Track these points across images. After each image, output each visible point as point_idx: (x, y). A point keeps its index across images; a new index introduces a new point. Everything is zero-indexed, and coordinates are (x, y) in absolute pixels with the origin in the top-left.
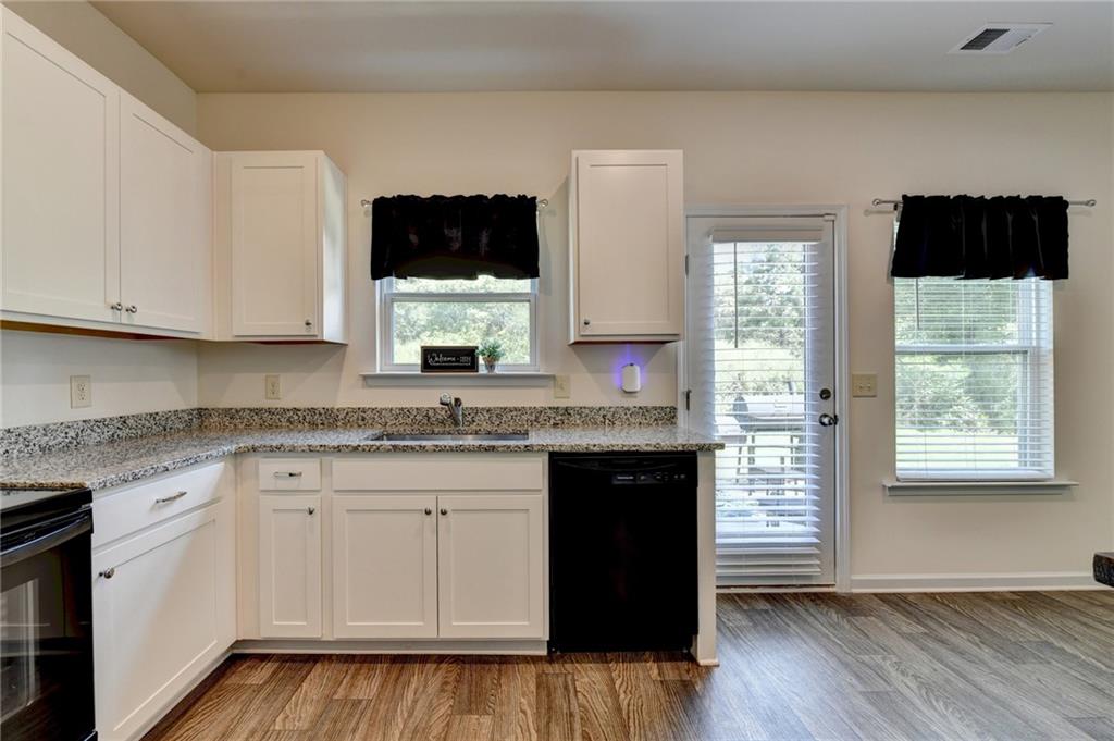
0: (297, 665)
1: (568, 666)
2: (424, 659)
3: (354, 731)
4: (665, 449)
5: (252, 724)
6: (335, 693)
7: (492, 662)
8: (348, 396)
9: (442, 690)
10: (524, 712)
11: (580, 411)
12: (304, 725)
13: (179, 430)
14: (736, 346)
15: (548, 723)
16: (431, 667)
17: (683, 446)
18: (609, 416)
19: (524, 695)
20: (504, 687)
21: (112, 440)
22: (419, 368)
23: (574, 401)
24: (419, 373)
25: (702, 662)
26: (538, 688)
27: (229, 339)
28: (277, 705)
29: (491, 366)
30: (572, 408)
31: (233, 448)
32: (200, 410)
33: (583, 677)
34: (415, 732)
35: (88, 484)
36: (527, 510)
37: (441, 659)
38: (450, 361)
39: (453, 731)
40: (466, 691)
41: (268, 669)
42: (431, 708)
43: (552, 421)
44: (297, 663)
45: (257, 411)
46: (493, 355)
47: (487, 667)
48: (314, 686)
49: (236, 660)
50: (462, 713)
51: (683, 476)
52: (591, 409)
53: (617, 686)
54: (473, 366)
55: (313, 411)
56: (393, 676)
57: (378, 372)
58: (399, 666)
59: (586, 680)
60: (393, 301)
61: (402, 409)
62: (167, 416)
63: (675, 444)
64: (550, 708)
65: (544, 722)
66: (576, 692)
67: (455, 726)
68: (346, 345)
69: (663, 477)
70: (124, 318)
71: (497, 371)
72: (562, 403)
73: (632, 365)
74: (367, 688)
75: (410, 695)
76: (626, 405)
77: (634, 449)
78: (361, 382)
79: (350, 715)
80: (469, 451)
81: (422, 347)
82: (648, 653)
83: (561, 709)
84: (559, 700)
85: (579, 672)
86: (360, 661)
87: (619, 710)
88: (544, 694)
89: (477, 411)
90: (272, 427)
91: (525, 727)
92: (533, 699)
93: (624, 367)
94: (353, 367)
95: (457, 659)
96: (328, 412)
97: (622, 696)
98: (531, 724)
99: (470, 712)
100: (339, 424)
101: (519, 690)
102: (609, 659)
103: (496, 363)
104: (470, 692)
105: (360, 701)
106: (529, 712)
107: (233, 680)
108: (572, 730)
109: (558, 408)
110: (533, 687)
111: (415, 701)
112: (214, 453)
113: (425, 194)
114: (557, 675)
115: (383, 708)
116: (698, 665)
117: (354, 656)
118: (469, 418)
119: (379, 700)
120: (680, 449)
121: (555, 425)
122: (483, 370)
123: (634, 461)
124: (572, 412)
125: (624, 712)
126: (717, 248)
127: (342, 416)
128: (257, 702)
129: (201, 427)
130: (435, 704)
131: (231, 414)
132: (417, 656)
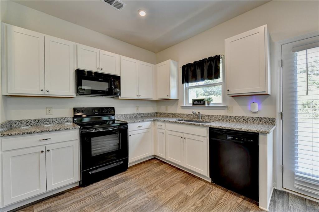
0: (162, 163)
1: (214, 187)
2: (183, 171)
3: (162, 176)
4: (244, 130)
5: (150, 168)
6: (164, 169)
7: (196, 178)
8: (179, 111)
9: (181, 177)
10: (194, 189)
11: (235, 117)
12: (156, 171)
13: (152, 116)
14: (307, 94)
15: (197, 194)
16: (183, 173)
17: (251, 130)
18: (246, 119)
19: (197, 186)
20: (194, 183)
21: (141, 117)
22: (192, 104)
23: (233, 114)
24: (192, 106)
25: (260, 207)
26: (202, 187)
27: (157, 99)
28: (155, 167)
29: (208, 104)
30: (233, 116)
31: (152, 119)
32: (157, 113)
33: (215, 191)
34: (171, 181)
35: (128, 122)
36: (203, 141)
37: (186, 172)
38: (199, 103)
39: (177, 185)
40: (185, 180)
41: (158, 161)
42: (177, 179)
43: (226, 120)
44: (162, 162)
45: (164, 113)
46: (209, 101)
47: (194, 178)
48: (162, 167)
49: (155, 158)
50: (182, 183)
51: (252, 141)
52: (239, 117)
53: (223, 197)
54: (204, 104)
55: (172, 114)
56: (175, 171)
57: (184, 105)
58: (177, 170)
59: (216, 192)
60: (188, 89)
61: (188, 114)
62: (150, 113)
63: (248, 129)
64: (200, 192)
65: (196, 193)
66: (210, 192)
67: (178, 184)
68: (178, 100)
69: (244, 139)
70: (139, 97)
71: (210, 105)
72: (229, 115)
73: (254, 103)
74: (169, 171)
75: (175, 175)
76: (252, 116)
77: (233, 129)
78: (181, 108)
79: (164, 173)
80: (189, 124)
81: (192, 99)
82: (243, 196)
83: (203, 193)
84: (204, 192)
85: (216, 190)
86: (171, 166)
87: (218, 202)
88: (202, 188)
89: (205, 116)
90: (166, 117)
91: (191, 192)
92: (198, 188)
93: (251, 104)
94: (180, 105)
95: (189, 174)
96: (175, 114)
97: (223, 200)
98: (193, 192)
99: (183, 183)
100: (177, 117)
101: (197, 185)
102: (228, 191)
103: (210, 103)
104: (186, 180)
105: (166, 172)
106: (195, 190)
107: (152, 161)
108: (201, 198)
109: (228, 116)
110: (201, 186)
111: (175, 177)
112: (149, 120)
113: (192, 62)
114: (209, 187)
115: (169, 175)
116: (259, 208)
117: (171, 165)
118: (203, 117)
119: (169, 174)
120: (249, 131)
121: (227, 121)
122: (206, 105)
123: (234, 133)
124: (232, 118)
125: (219, 203)
126: (299, 53)
127: (177, 115)
128: (153, 165)
129: (157, 116)
130: (178, 179)
131: (161, 114)
132: (182, 170)
